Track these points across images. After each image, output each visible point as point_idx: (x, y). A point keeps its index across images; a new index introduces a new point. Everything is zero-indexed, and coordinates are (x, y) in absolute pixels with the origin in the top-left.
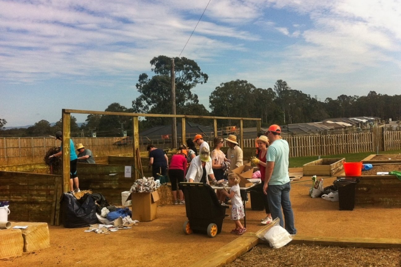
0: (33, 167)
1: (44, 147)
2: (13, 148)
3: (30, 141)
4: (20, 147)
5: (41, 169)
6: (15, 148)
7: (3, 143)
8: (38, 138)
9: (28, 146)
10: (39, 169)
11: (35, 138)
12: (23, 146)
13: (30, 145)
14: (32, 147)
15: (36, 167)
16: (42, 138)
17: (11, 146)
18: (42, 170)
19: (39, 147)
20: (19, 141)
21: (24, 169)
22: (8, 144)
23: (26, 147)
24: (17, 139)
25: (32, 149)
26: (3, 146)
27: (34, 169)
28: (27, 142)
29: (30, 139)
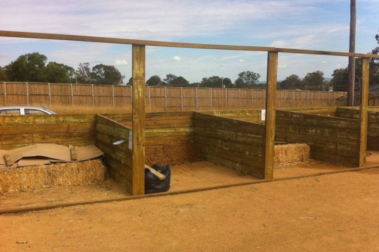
0: (61, 119)
1: (263, 99)
2: (234, 98)
3: (250, 92)
4: (240, 98)
5: (76, 122)
6: (236, 98)
7: (224, 94)
8: (258, 90)
9: (247, 97)
10: (71, 122)
11: (255, 90)
12: (243, 97)
13: (250, 96)
14: (251, 99)
15: (67, 120)
16: (262, 90)
17: (232, 96)
18: (76, 124)
19: (258, 98)
20: (239, 92)
21: (46, 121)
22: (229, 94)
23: (245, 98)
24: (238, 90)
25: (252, 100)
26: (224, 96)
27: (63, 121)
28: (247, 94)
29: (250, 90)
